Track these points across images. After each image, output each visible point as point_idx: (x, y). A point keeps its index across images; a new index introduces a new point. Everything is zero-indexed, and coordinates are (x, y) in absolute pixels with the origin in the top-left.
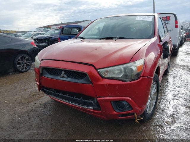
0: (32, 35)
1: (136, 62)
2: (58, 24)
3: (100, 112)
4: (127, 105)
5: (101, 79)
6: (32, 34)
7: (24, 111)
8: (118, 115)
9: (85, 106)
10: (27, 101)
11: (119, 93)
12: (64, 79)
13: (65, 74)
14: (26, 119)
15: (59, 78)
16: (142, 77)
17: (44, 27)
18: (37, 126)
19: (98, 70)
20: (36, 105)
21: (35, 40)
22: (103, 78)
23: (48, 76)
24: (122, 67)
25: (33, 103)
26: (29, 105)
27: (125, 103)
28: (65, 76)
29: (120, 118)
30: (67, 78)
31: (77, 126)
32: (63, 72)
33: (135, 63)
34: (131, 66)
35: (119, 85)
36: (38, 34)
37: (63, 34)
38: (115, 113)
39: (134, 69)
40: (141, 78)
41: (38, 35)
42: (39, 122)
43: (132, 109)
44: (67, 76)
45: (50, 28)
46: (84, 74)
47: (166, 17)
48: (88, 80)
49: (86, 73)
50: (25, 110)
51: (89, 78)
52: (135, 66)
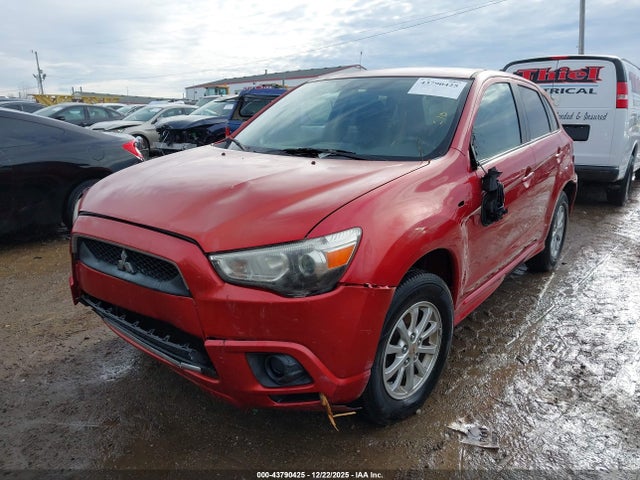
0: (156, 113)
1: (328, 238)
2: (255, 76)
3: (217, 382)
4: (292, 369)
5: (219, 283)
6: (157, 110)
7: (44, 358)
8: (269, 396)
9: (180, 361)
10: (67, 328)
11: (268, 331)
12: (127, 276)
13: (127, 260)
14: (40, 384)
15: (114, 271)
16: (346, 284)
17: (207, 86)
18: (62, 408)
19: (212, 258)
20: (86, 343)
21: (160, 130)
22: (225, 280)
23: (93, 263)
24: (282, 251)
25: (79, 338)
26: (67, 343)
27: (288, 361)
28: (129, 266)
29: (277, 404)
30: (134, 274)
31: (176, 417)
32: (124, 255)
33: (325, 242)
34: (311, 250)
35: (266, 305)
36: (176, 112)
37: (241, 116)
38: (260, 388)
39: (319, 258)
40: (341, 288)
41: (177, 114)
42: (72, 395)
43: (312, 382)
44: (135, 267)
45: (226, 89)
46: (171, 266)
47: (587, 70)
48: (181, 285)
49: (175, 264)
50: (50, 357)
51: (184, 280)
52: (322, 251)
